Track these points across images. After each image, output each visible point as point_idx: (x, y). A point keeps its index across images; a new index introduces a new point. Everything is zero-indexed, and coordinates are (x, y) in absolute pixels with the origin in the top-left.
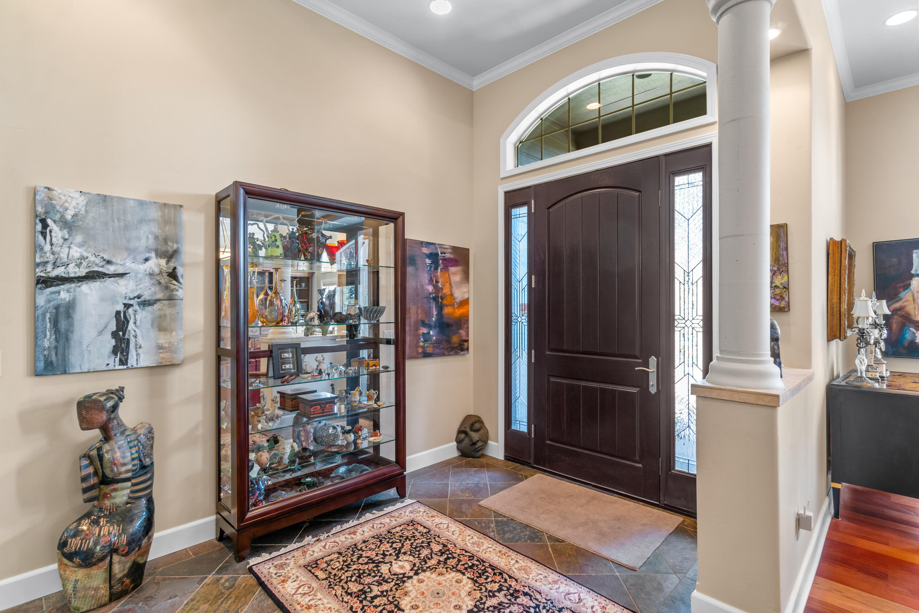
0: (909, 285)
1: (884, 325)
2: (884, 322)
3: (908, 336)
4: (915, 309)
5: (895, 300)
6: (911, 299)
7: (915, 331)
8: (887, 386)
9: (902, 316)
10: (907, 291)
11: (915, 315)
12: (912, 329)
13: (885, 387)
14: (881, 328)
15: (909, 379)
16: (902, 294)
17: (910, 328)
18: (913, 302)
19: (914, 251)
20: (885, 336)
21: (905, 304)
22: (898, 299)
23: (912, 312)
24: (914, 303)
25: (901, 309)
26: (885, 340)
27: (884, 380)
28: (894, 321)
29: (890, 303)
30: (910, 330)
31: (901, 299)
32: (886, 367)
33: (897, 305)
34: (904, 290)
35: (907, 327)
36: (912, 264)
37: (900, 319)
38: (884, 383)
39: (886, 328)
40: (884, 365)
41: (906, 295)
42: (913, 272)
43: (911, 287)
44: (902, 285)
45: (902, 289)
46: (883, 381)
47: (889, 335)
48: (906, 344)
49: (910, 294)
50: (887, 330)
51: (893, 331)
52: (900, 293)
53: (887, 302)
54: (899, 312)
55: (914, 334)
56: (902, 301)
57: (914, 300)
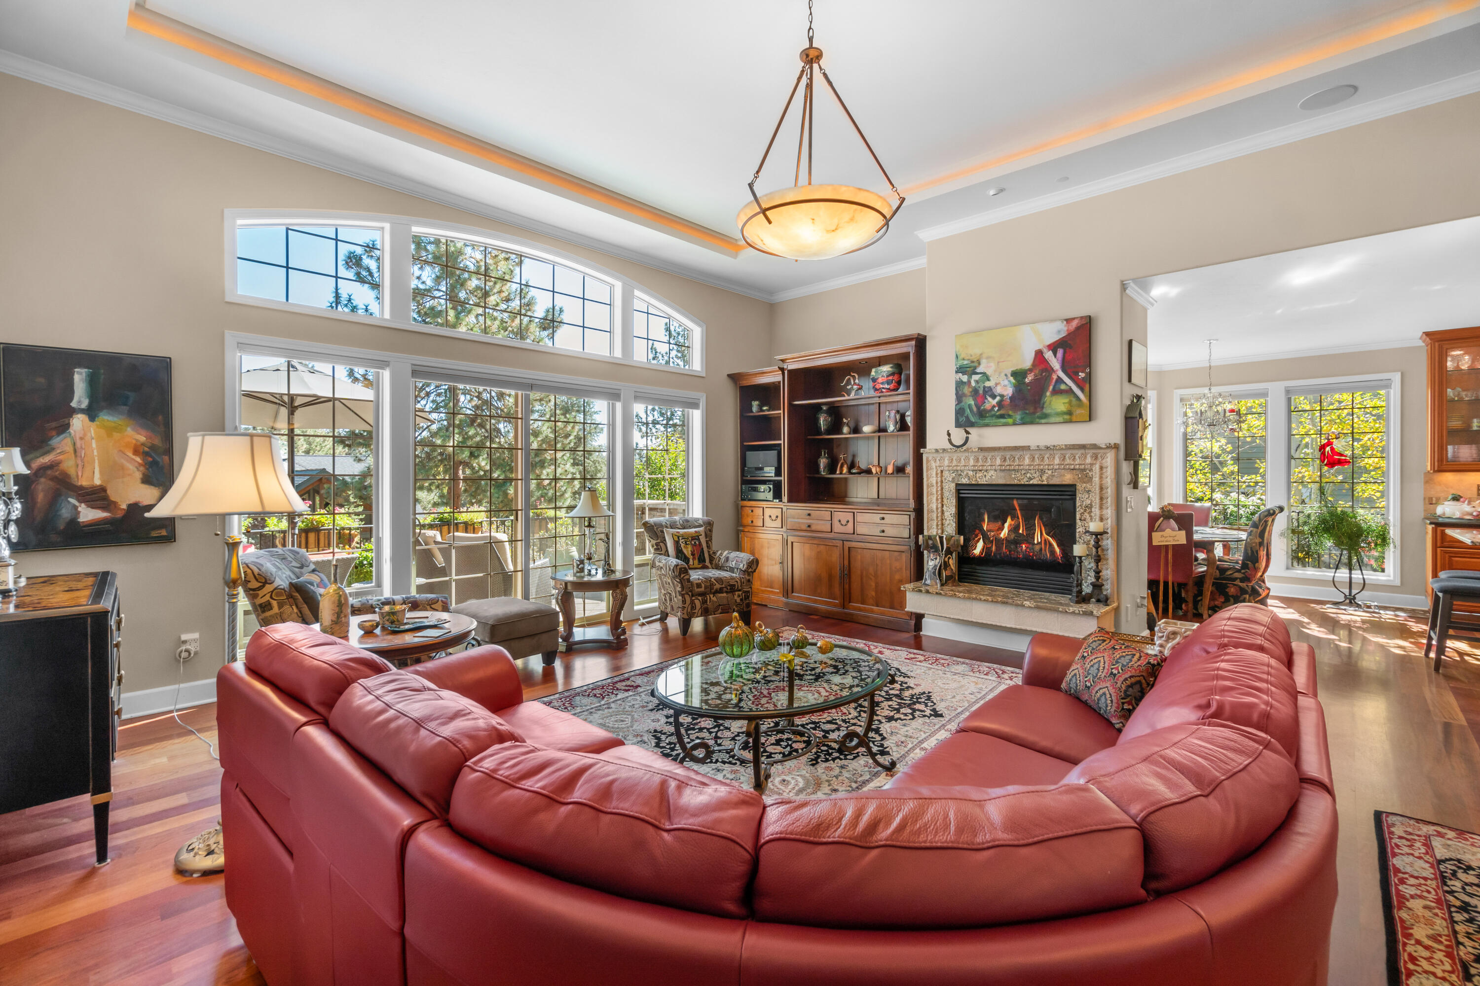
0: (67, 426)
1: (16, 494)
2: (16, 488)
3: (65, 513)
4: (77, 466)
5: (41, 451)
6: (71, 450)
7: (77, 504)
8: (17, 607)
9: (54, 479)
10: (62, 436)
11: (77, 476)
12: (73, 501)
13: (12, 609)
14: (10, 499)
15: (60, 586)
16: (55, 442)
17: (70, 500)
18: (73, 455)
19: (76, 370)
20: (16, 514)
21: (61, 457)
22: (47, 448)
23: (72, 472)
24: (76, 456)
25: (52, 466)
26: (17, 522)
27: (9, 596)
28: (40, 487)
29: (28, 457)
30: (69, 502)
31: (53, 449)
32: (15, 570)
33: (46, 460)
34: (59, 434)
35: (63, 497)
36: (72, 392)
37: (51, 483)
38: (9, 603)
39: (19, 498)
40: (11, 569)
41: (62, 445)
42: (74, 404)
43: (71, 430)
44: (54, 424)
45: (54, 433)
46: (7, 600)
47: (24, 511)
48: (62, 527)
49: (68, 441)
50: (21, 503)
51: (38, 505)
52: (50, 438)
53: (23, 454)
54: (49, 472)
55: (76, 508)
56: (54, 453)
57: (75, 451)
